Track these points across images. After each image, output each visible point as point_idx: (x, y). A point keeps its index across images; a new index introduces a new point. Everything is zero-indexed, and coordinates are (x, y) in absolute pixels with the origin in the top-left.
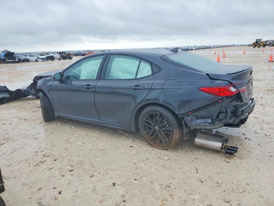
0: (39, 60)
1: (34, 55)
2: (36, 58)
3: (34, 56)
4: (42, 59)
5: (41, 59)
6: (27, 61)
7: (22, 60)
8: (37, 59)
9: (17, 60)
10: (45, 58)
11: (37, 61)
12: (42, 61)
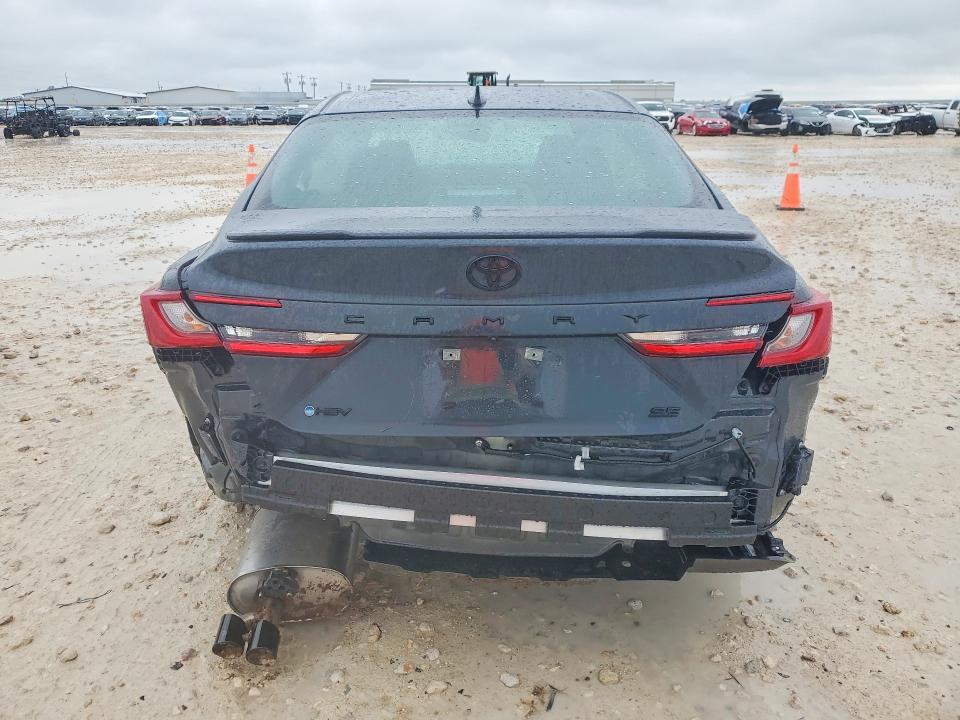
0: (863, 130)
1: (852, 110)
2: (857, 121)
3: (850, 113)
4: (877, 127)
5: (871, 125)
6: (823, 130)
7: (802, 125)
8: (859, 127)
9: (783, 126)
10: (889, 125)
11: (856, 133)
12: (875, 133)
